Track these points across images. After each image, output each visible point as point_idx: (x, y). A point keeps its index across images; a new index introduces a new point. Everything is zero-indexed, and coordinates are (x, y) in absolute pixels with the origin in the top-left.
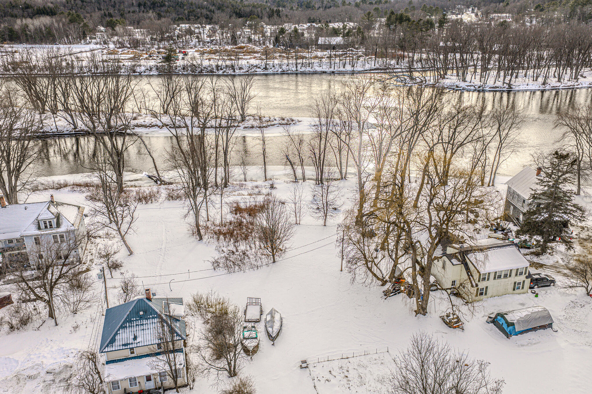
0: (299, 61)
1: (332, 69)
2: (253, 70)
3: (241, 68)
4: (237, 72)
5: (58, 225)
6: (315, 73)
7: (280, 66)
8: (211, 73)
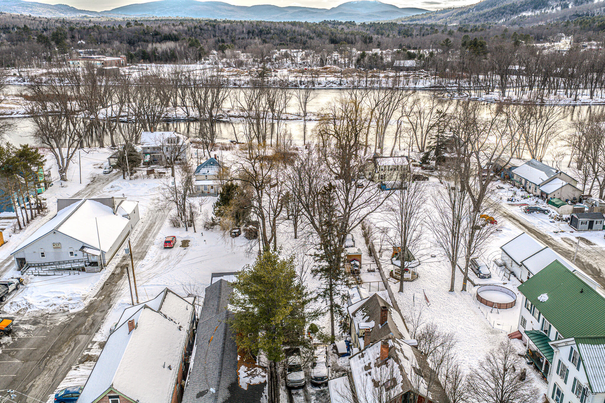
2: (329, 85)
3: (319, 84)
4: (317, 86)
6: (381, 88)
7: (353, 82)
8: (295, 87)
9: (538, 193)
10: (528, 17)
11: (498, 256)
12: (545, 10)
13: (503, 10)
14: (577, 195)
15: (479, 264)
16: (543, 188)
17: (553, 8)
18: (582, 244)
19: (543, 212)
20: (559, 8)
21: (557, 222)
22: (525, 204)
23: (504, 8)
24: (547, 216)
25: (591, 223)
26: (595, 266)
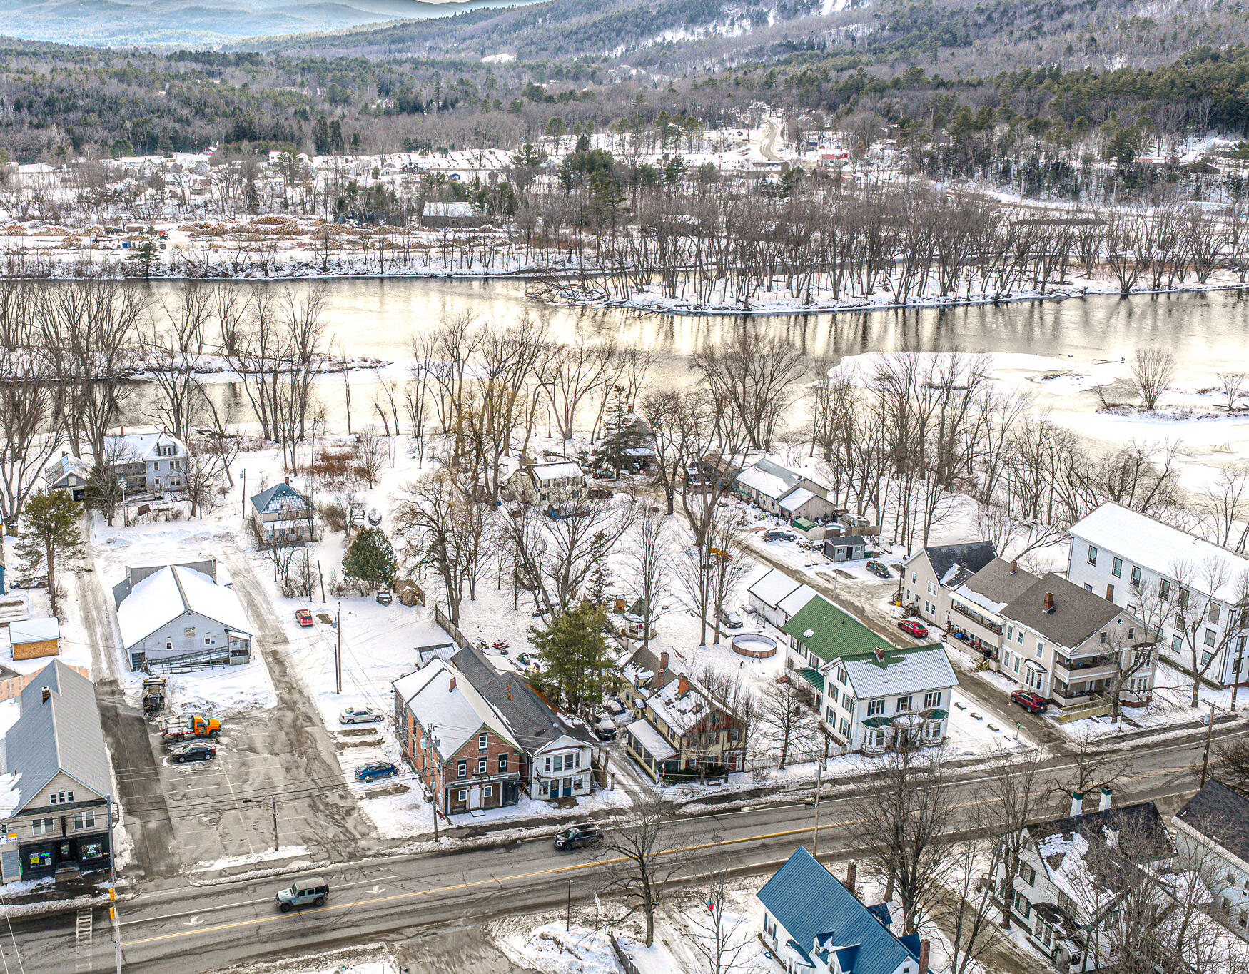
0: (387, 254)
1: (448, 271)
2: (301, 272)
3: (278, 269)
4: (272, 274)
5: (175, 452)
6: (416, 277)
7: (352, 264)
8: (223, 277)
9: (777, 510)
10: (679, 44)
11: (746, 599)
12: (715, 27)
13: (620, 24)
14: (829, 510)
15: (727, 611)
16: (783, 504)
17: (732, 23)
18: (841, 579)
19: (789, 538)
20: (747, 23)
21: (807, 552)
22: (762, 529)
23: (620, 19)
24: (793, 545)
25: (850, 550)
26: (857, 604)
